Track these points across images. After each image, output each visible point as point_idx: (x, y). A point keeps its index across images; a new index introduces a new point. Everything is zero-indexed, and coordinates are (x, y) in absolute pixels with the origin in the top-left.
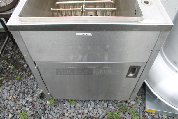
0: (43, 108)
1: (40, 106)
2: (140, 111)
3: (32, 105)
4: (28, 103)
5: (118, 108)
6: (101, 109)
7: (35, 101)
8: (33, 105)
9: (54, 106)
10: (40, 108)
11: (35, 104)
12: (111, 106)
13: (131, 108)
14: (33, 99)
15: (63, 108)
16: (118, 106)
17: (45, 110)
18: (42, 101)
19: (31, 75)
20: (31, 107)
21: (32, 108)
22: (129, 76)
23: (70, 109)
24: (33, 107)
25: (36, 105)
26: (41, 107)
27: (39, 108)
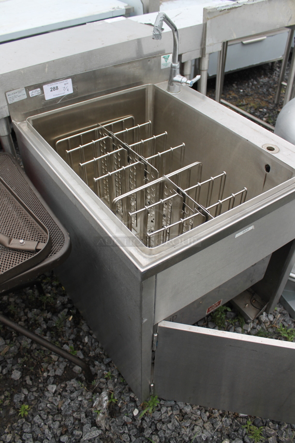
7: (107, 430)
11: (111, 435)
25: (114, 437)
26: (129, 430)
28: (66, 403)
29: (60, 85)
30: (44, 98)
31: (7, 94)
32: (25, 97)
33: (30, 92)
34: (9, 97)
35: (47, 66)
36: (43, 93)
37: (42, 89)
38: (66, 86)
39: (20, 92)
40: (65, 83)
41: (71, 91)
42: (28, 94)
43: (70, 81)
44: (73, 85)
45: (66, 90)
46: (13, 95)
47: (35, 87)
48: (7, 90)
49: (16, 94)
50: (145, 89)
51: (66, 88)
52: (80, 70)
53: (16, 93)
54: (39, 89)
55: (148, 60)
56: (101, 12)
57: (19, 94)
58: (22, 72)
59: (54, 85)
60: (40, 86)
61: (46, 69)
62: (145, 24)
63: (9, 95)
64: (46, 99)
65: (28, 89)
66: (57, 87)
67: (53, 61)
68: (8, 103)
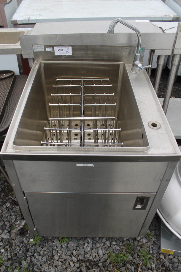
0: (24, 248)
1: (20, 246)
2: (153, 252)
3: (8, 245)
4: (4, 242)
5: (124, 248)
6: (102, 249)
7: (13, 239)
8: (10, 245)
9: (40, 246)
10: (20, 249)
11: (13, 243)
12: (115, 245)
13: (141, 247)
14: (10, 236)
15: (51, 249)
16: (124, 246)
17: (27, 252)
18: (23, 238)
19: (6, 202)
20: (7, 247)
21: (8, 250)
22: (136, 208)
23: (61, 250)
24: (10, 247)
25: (14, 245)
26: (22, 247)
27: (18, 248)
28: (7, 215)
29: (65, 48)
30: (54, 53)
31: (34, 46)
32: (43, 50)
33: (47, 48)
34: (35, 48)
35: (58, 36)
36: (54, 50)
37: (53, 48)
38: (68, 50)
39: (41, 47)
40: (68, 48)
41: (71, 54)
42: (45, 49)
43: (71, 48)
44: (72, 51)
45: (68, 52)
46: (37, 48)
47: (50, 46)
48: (34, 44)
49: (38, 48)
50: (119, 65)
51: (67, 51)
52: (78, 43)
54: (52, 48)
55: (126, 47)
56: (155, 16)
57: (40, 48)
58: (43, 36)
59: (61, 48)
60: (53, 46)
61: (58, 38)
62: (159, 27)
64: (55, 55)
65: (46, 46)
66: (62, 50)
67: (62, 34)
68: (33, 51)
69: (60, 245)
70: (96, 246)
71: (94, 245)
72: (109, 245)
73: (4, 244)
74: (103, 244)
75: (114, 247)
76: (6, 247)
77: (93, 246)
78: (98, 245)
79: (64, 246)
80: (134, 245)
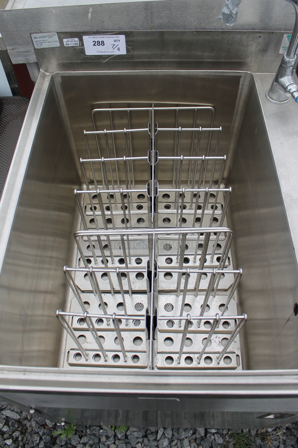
0: (48, 438)
1: (41, 433)
3: (19, 429)
4: (10, 425)
5: (230, 440)
6: (190, 441)
7: (27, 418)
8: (22, 429)
9: (76, 434)
10: (41, 439)
11: (28, 425)
12: (214, 434)
13: (263, 439)
15: (97, 441)
16: (231, 436)
17: (54, 445)
20: (17, 434)
21: (20, 439)
23: (114, 443)
24: (22, 433)
25: (29, 430)
26: (44, 434)
27: (36, 438)
29: (109, 40)
30: (82, 51)
31: (33, 36)
32: (58, 44)
33: (65, 40)
34: (36, 40)
35: (91, 10)
36: (83, 45)
37: (81, 40)
38: (116, 44)
39: (50, 37)
40: (116, 39)
41: (123, 52)
42: (61, 42)
43: (122, 38)
44: (127, 45)
45: (116, 49)
46: (41, 39)
47: (72, 35)
48: (33, 32)
49: (45, 39)
50: (240, 77)
51: (116, 46)
52: (139, 24)
53: (46, 37)
54: (77, 39)
55: (259, 35)
57: (50, 40)
58: (54, 11)
59: (99, 38)
60: (79, 35)
61: (90, 15)
63: (35, 38)
64: (87, 53)
65: (62, 35)
66: (103, 43)
67: (101, 5)
68: (34, 48)
69: (114, 433)
70: (178, 434)
71: (176, 434)
72: (203, 434)
73: (11, 427)
74: (191, 432)
75: (213, 437)
76: (14, 434)
77: (173, 435)
78: (183, 435)
79: (119, 436)
80: (250, 435)
